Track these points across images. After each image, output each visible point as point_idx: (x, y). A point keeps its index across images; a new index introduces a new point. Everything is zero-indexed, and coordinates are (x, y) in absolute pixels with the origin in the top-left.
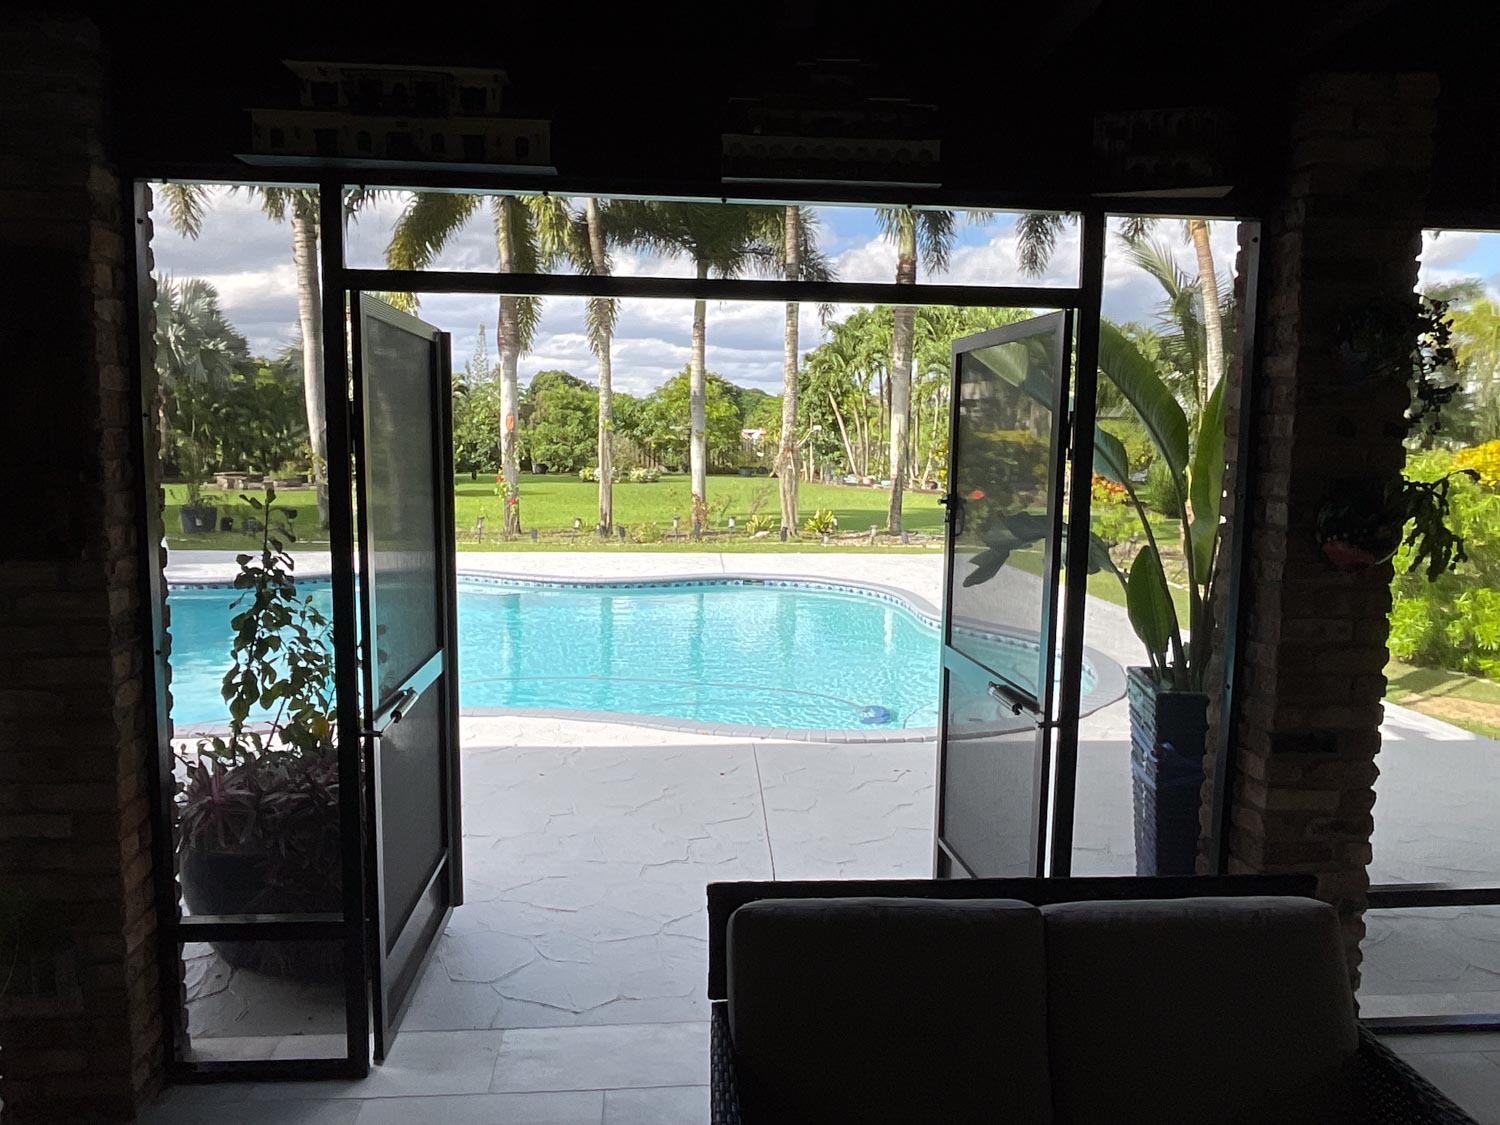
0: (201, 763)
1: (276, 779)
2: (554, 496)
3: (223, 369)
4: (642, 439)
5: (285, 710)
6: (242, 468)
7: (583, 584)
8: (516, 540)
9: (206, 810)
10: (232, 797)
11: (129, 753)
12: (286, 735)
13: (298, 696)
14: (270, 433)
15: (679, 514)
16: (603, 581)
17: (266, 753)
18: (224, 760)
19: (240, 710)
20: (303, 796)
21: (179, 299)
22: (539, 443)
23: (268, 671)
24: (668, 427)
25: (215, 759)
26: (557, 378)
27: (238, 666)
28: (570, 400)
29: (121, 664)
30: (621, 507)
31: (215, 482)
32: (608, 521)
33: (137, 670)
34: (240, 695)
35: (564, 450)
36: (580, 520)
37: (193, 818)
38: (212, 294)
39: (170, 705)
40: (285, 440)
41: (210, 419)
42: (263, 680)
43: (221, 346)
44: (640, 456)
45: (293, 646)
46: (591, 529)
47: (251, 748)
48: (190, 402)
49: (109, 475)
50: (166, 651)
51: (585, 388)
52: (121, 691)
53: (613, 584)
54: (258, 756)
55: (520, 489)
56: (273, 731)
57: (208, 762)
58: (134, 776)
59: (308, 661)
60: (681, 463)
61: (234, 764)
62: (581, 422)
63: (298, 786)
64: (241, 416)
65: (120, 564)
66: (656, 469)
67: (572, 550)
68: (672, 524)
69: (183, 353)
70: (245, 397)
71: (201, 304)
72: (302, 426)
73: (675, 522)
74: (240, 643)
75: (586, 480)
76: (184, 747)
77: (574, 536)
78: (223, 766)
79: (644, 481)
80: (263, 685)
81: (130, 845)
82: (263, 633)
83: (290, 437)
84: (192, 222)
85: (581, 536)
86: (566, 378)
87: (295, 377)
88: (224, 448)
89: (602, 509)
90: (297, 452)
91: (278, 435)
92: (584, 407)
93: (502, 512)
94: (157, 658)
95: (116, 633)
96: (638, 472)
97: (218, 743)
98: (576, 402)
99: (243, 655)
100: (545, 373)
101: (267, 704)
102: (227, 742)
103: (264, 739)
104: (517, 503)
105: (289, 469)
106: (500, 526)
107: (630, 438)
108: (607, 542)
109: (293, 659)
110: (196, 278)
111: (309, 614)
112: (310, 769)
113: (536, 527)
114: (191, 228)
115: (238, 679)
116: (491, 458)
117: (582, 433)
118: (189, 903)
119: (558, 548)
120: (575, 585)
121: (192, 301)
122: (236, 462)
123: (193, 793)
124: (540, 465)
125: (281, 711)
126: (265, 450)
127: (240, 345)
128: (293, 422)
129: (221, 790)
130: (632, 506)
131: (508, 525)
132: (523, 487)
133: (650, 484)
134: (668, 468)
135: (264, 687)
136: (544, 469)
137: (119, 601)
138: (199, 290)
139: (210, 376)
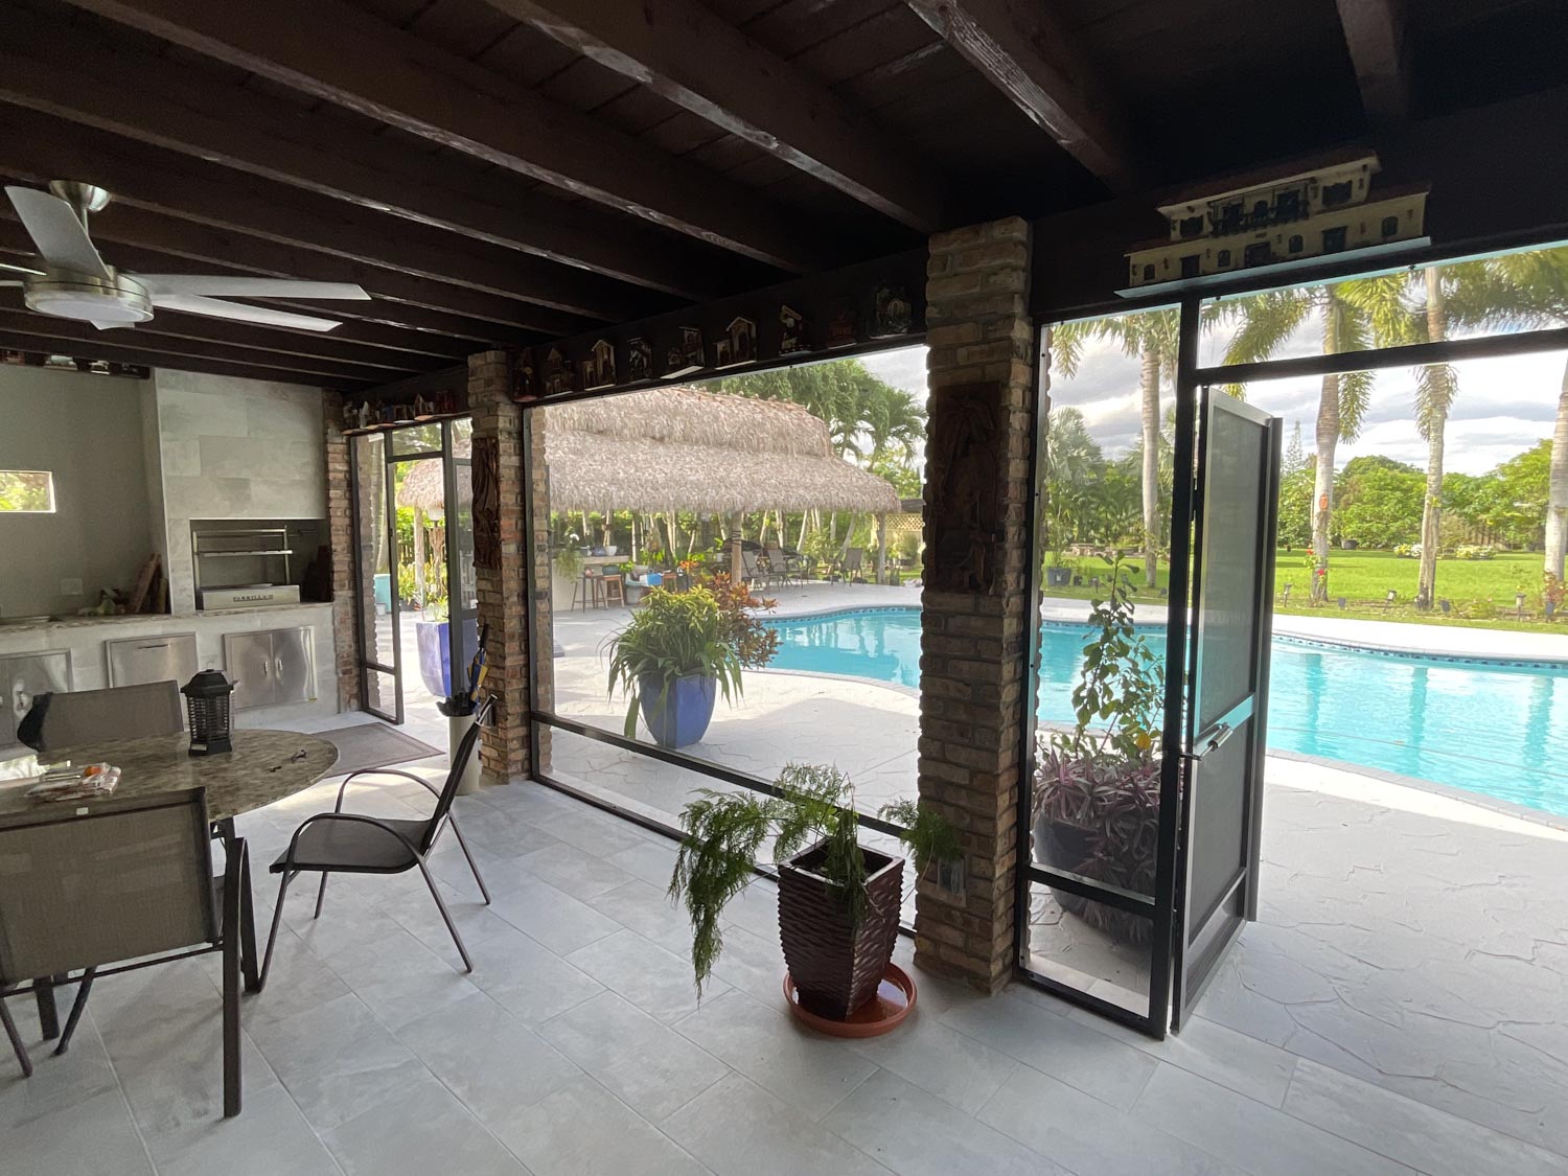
0: (1053, 751)
1: (1107, 775)
2: (1364, 570)
3: (1083, 470)
4: (1474, 517)
5: (1116, 723)
6: (1090, 540)
7: (1395, 653)
8: (1322, 606)
9: (1056, 786)
10: (1074, 782)
11: (1008, 736)
12: (1116, 743)
13: (1128, 714)
14: (1113, 515)
15: (1523, 592)
16: (1421, 651)
17: (1100, 754)
18: (1067, 751)
19: (1084, 717)
20: (1127, 793)
21: (1056, 423)
22: (1350, 521)
23: (1107, 691)
24: (1511, 503)
25: (1063, 750)
26: (1373, 463)
27: (1085, 684)
28: (1389, 481)
29: (1008, 670)
30: (1444, 582)
31: (1071, 550)
32: (1430, 594)
33: (1018, 677)
34: (1085, 706)
35: (1378, 527)
36: (1394, 592)
37: (1044, 791)
38: (1079, 416)
39: (1037, 705)
40: (1124, 521)
41: (1071, 506)
42: (1103, 698)
43: (1083, 454)
44: (1470, 533)
45: (1127, 675)
46: (1406, 602)
47: (1089, 748)
48: (1058, 495)
49: (1010, 537)
50: (1037, 666)
51: (1406, 470)
52: (1006, 690)
53: (1432, 655)
54: (1094, 755)
55: (1329, 562)
56: (1107, 737)
57: (1058, 752)
58: (1010, 752)
59: (1138, 688)
60: (1526, 541)
61: (1076, 757)
62: (1399, 502)
63: (1123, 784)
64: (1093, 503)
65: (1012, 600)
66: (1490, 547)
67: (1384, 620)
68: (1515, 602)
69: (1056, 460)
70: (1095, 490)
71: (1071, 424)
72: (1137, 510)
73: (1518, 601)
74: (1089, 666)
75: (1401, 555)
76: (1042, 737)
77: (1386, 607)
78: (1067, 756)
79: (1475, 557)
80: (1102, 700)
81: (1004, 800)
82: (1105, 661)
83: (1127, 518)
84: (1070, 365)
85: (1396, 607)
86: (1383, 462)
87: (1136, 472)
88: (1079, 526)
89: (1422, 584)
90: (1131, 529)
91: (1118, 516)
92: (1405, 487)
93: (1310, 582)
94: (1031, 669)
95: (1007, 649)
96: (1468, 549)
97: (1066, 740)
98: (1395, 484)
99: (1089, 676)
100: (1360, 459)
101: (1104, 715)
102: (1071, 739)
103: (1099, 742)
104: (1326, 574)
105: (1125, 542)
106: (1305, 593)
107: (1460, 516)
108: (1427, 615)
109: (1126, 684)
110: (1069, 407)
111: (1141, 650)
112: (1134, 773)
113: (1343, 596)
114: (1070, 370)
115: (1084, 693)
116: (1299, 535)
117: (1401, 512)
118: (1037, 852)
119: (1368, 617)
120: (1386, 653)
121: (1064, 423)
122: (1087, 536)
123: (1047, 773)
124: (1349, 541)
125: (1113, 723)
126: (1108, 528)
127: (1095, 451)
128: (1130, 507)
129: (1066, 774)
130: (1458, 582)
131: (1314, 593)
132: (1332, 561)
133: (1482, 562)
134: (1509, 546)
135: (1103, 703)
136: (1354, 545)
137: (1010, 627)
138: (1071, 414)
139: (1073, 475)
